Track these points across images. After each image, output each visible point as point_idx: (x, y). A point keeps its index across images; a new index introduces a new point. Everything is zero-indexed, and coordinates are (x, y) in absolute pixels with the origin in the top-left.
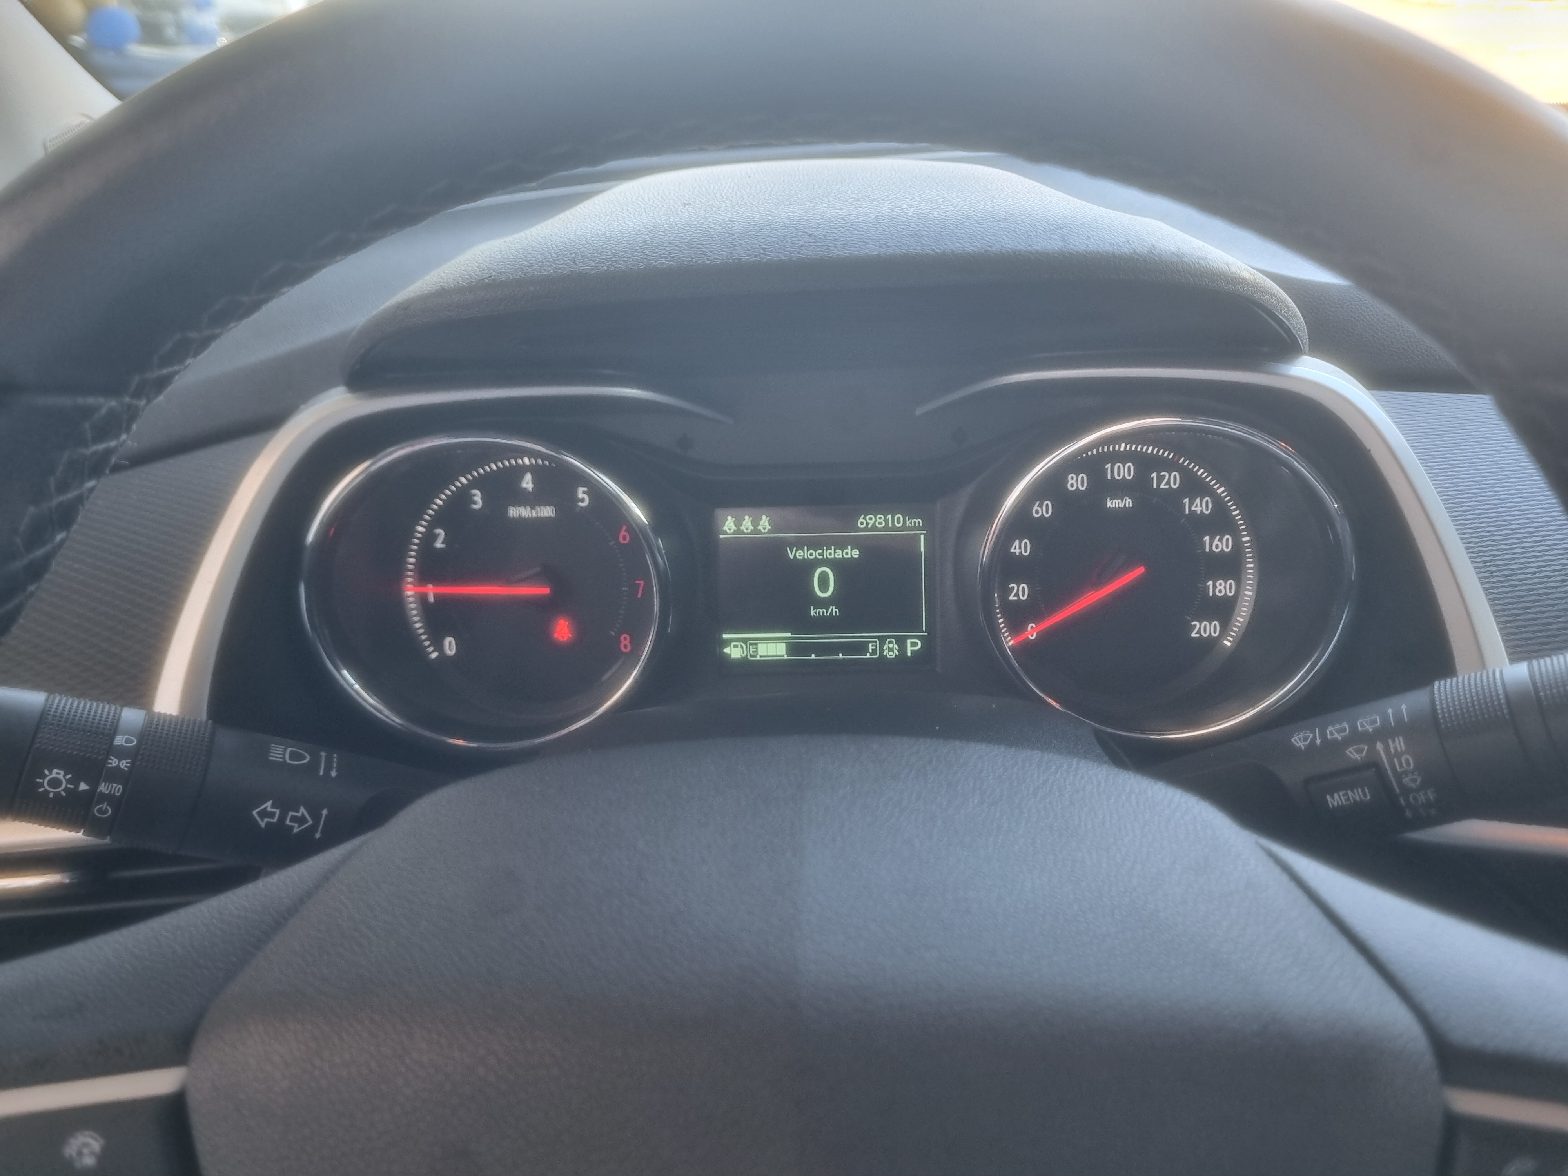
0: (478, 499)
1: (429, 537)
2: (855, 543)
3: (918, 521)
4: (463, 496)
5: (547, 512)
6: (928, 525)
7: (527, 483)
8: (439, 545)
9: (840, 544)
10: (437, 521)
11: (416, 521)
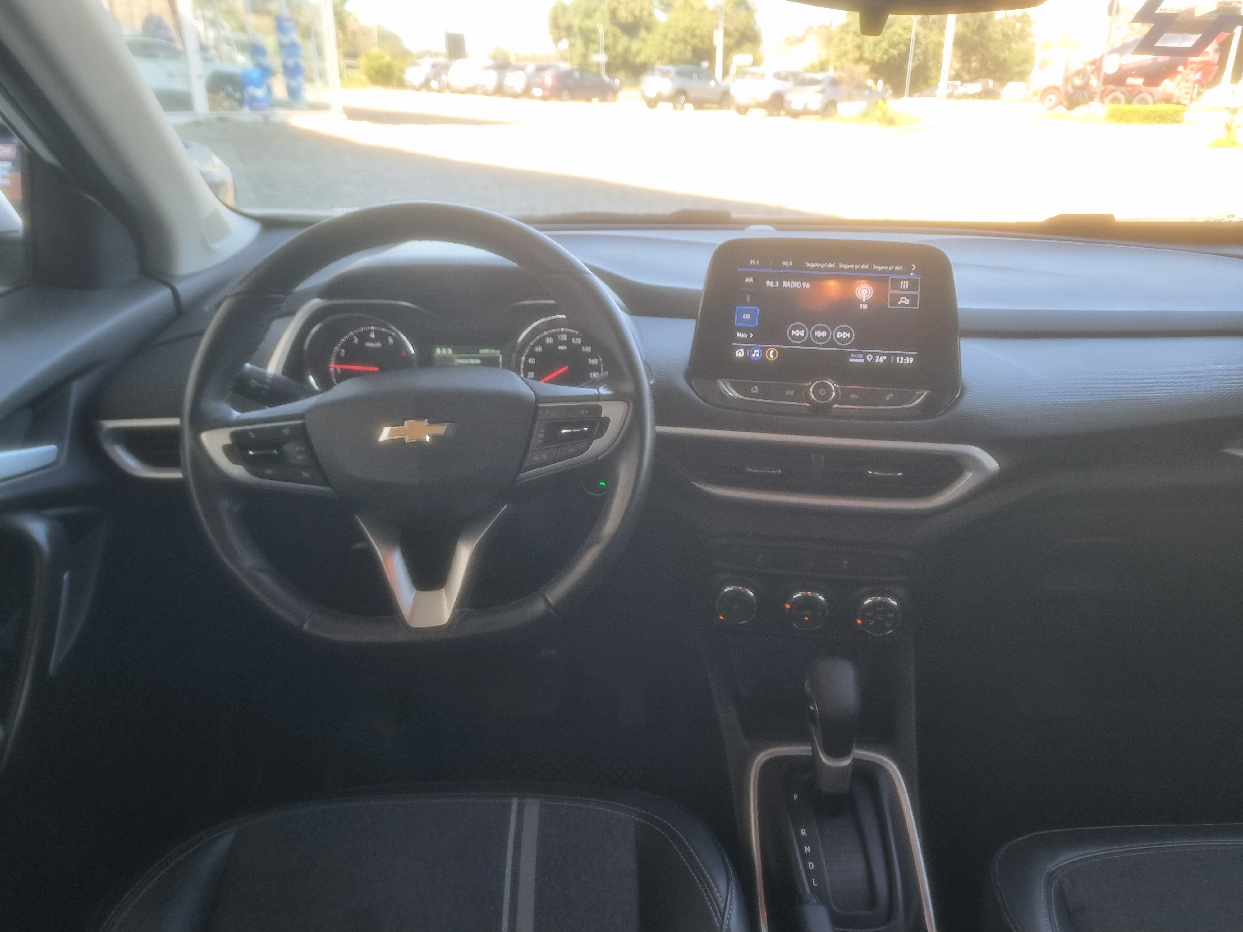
0: (356, 340)
1: (339, 352)
2: (479, 358)
3: (499, 352)
4: (351, 338)
5: (378, 345)
6: (502, 353)
7: (373, 335)
8: (343, 354)
9: (474, 358)
10: (342, 347)
11: (335, 345)
